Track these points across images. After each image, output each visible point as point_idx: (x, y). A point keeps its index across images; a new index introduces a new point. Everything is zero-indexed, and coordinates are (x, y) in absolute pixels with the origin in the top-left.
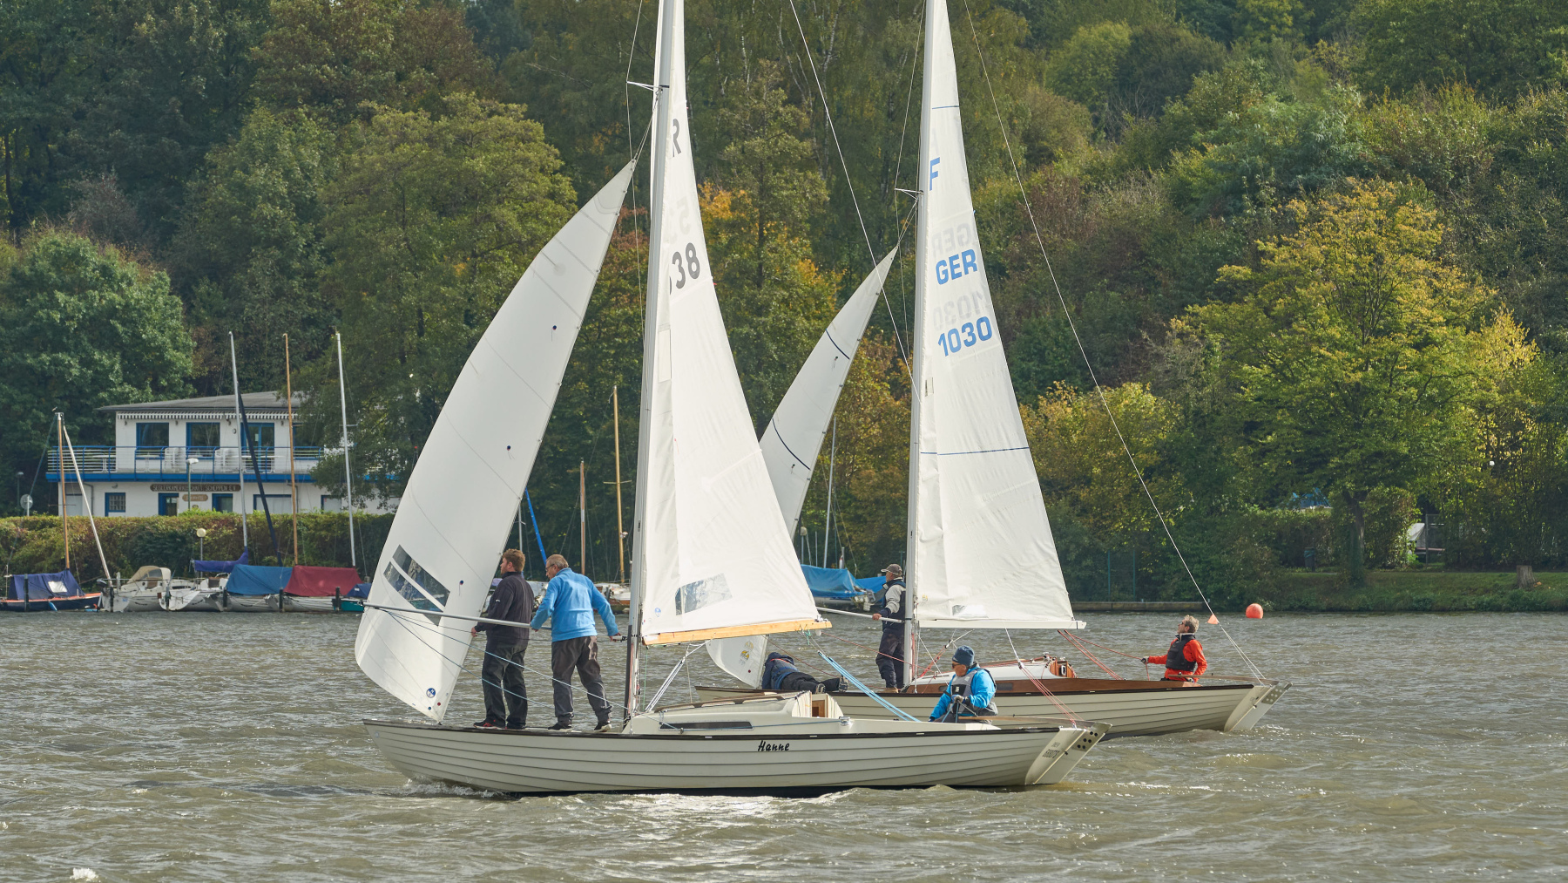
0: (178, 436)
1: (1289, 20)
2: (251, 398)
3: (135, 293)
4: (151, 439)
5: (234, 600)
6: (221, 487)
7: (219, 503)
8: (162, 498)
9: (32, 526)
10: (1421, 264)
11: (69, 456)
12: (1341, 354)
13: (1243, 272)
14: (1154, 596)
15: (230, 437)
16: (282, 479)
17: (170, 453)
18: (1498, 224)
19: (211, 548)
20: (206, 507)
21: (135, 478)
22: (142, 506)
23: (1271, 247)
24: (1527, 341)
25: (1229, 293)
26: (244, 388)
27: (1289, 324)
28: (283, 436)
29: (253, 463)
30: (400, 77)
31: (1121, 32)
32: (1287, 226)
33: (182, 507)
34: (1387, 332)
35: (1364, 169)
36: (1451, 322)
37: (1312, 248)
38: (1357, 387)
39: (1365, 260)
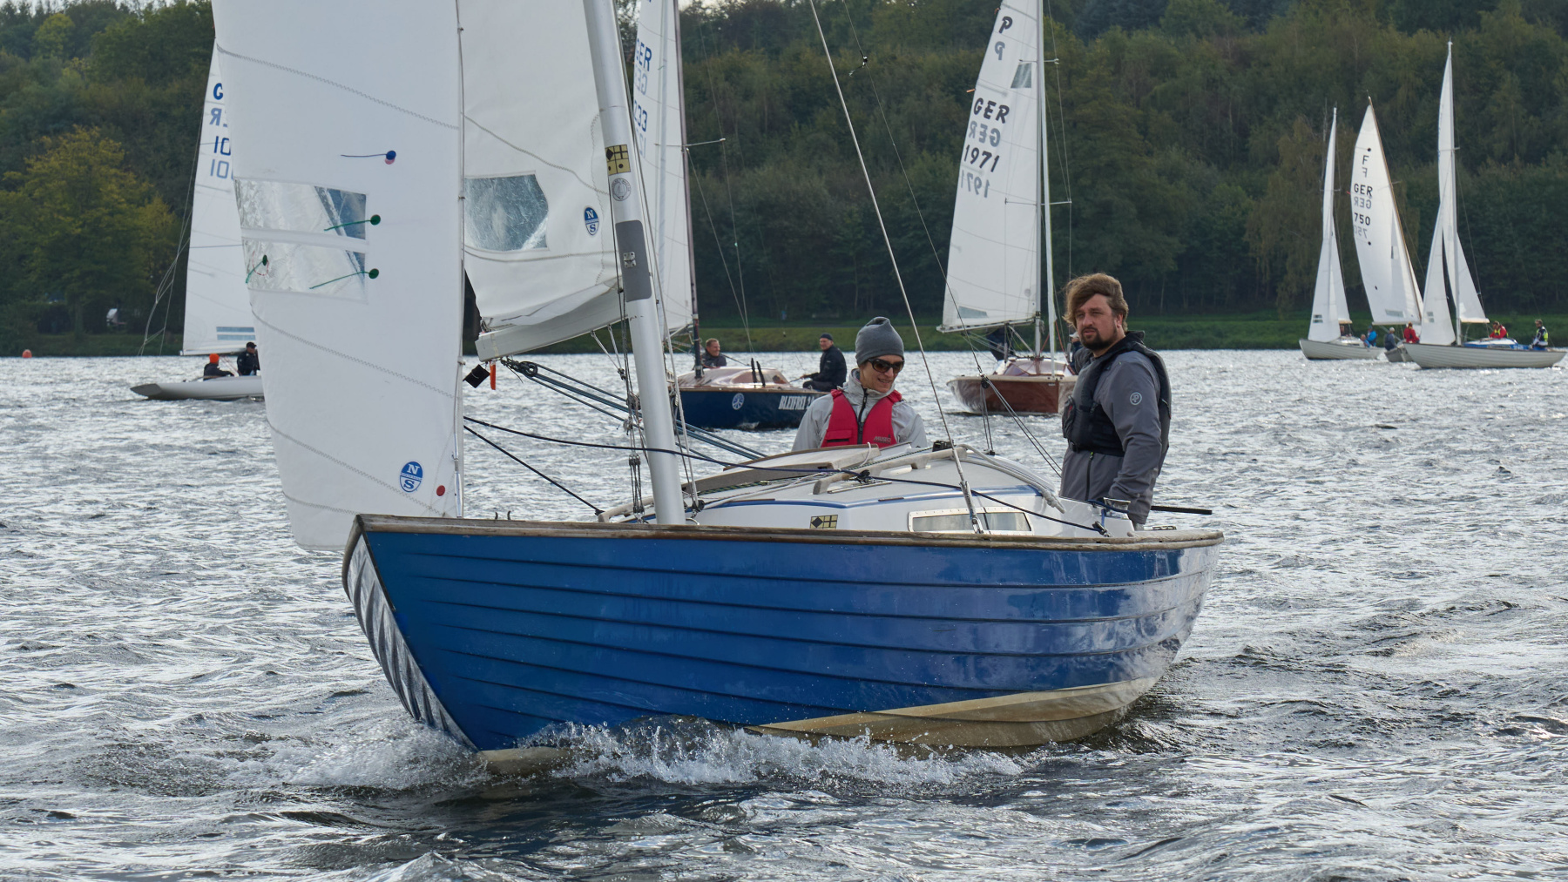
1: (61, 47)
10: (113, 171)
12: (69, 219)
13: (17, 175)
18: (157, 150)
23: (32, 161)
24: (170, 211)
27: (42, 203)
32: (41, 149)
34: (94, 207)
35: (86, 123)
36: (129, 202)
37: (54, 162)
38: (79, 236)
39: (83, 169)
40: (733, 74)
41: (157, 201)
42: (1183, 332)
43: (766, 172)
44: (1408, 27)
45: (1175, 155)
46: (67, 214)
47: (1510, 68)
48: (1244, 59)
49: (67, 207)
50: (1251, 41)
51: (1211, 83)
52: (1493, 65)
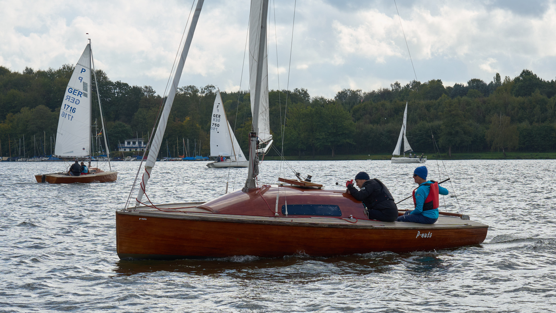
0: (131, 143)
2: (139, 139)
3: (127, 128)
4: (129, 143)
5: (137, 159)
6: (136, 148)
7: (136, 150)
8: (130, 149)
9: (116, 152)
11: (120, 145)
15: (137, 143)
16: (142, 147)
17: (131, 145)
19: (135, 155)
20: (135, 150)
21: (127, 147)
22: (128, 150)
25: (242, 127)
26: (138, 138)
28: (142, 143)
29: (139, 146)
30: (155, 105)
31: (231, 101)
33: (132, 150)
40: (383, 105)
42: (472, 156)
43: (390, 124)
44: (517, 96)
45: (471, 121)
47: (537, 104)
48: (484, 102)
50: (486, 99)
51: (478, 107)
52: (534, 103)
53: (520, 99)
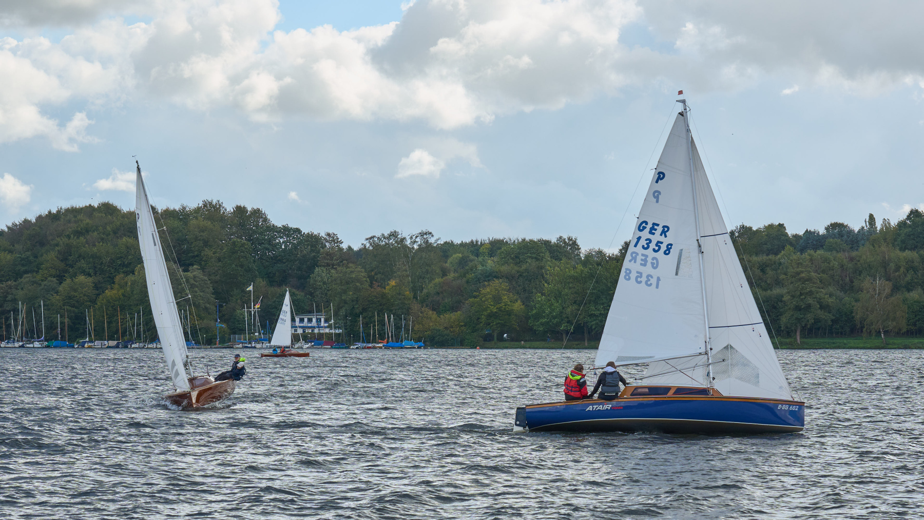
0: (306, 320)
1: (488, 253)
2: (317, 314)
3: (299, 297)
4: (302, 320)
5: (315, 347)
6: (313, 328)
8: (303, 330)
10: (506, 292)
13: (477, 293)
14: (463, 346)
15: (314, 320)
16: (322, 327)
17: (305, 323)
18: (519, 286)
19: (311, 338)
20: (310, 331)
21: (300, 327)
22: (299, 331)
23: (481, 289)
24: (523, 305)
27: (485, 302)
28: (323, 320)
32: (484, 286)
33: (306, 332)
34: (500, 303)
35: (497, 277)
36: (511, 302)
37: (488, 290)
38: (496, 312)
39: (496, 292)
41: (519, 301)
42: (834, 343)
44: (903, 249)
45: (831, 289)
46: (492, 306)
48: (852, 259)
49: (492, 303)
50: (854, 254)
51: (842, 266)
53: (908, 254)
